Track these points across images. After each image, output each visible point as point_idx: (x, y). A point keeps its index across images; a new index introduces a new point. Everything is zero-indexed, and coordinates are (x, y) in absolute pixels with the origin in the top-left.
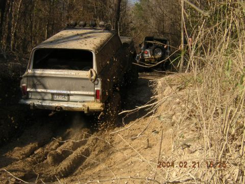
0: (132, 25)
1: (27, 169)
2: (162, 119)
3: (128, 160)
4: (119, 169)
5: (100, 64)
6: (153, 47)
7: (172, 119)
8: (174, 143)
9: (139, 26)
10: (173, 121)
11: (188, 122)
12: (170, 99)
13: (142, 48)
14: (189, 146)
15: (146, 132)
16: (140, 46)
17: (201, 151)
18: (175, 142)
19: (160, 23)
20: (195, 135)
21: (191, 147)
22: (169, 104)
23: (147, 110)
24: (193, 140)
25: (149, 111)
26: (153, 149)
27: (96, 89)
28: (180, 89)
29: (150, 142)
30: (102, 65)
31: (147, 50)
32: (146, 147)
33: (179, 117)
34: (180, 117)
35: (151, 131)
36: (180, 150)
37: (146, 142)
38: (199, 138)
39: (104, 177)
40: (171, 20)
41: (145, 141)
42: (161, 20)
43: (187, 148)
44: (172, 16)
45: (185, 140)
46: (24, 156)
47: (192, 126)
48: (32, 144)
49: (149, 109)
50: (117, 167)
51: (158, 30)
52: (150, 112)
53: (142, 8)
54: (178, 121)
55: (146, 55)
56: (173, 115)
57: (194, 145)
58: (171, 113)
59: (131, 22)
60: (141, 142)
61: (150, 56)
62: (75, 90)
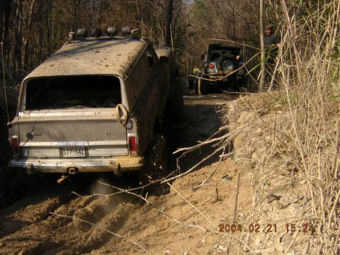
0: (190, 29)
1: (44, 236)
2: (237, 159)
3: (189, 220)
4: (175, 233)
5: (133, 95)
6: (220, 58)
7: (251, 158)
8: (255, 194)
9: (200, 30)
10: (253, 161)
11: (275, 162)
12: (248, 129)
13: (205, 60)
14: (278, 198)
15: (214, 178)
16: (203, 57)
17: (296, 205)
18: (257, 192)
19: (230, 26)
20: (287, 181)
21: (281, 199)
22: (246, 136)
23: (214, 146)
24: (284, 188)
25: (217, 147)
26: (224, 202)
27: (129, 135)
28: (262, 114)
29: (219, 193)
30: (135, 97)
31: (213, 63)
32: (214, 200)
33: (261, 155)
34: (264, 155)
35: (221, 176)
36: (265, 205)
37: (215, 194)
38: (293, 185)
39: (154, 245)
40: (245, 20)
41: (212, 192)
42: (231, 21)
43: (275, 201)
44: (246, 14)
45: (272, 188)
46: (39, 217)
47: (282, 168)
48: (51, 199)
49: (217, 144)
50: (173, 230)
51: (227, 35)
52: (218, 150)
53: (203, 6)
54: (261, 160)
55: (211, 70)
56: (253, 152)
57: (286, 197)
58: (250, 149)
59: (189, 25)
60: (206, 193)
61: (217, 71)
62: (97, 140)
